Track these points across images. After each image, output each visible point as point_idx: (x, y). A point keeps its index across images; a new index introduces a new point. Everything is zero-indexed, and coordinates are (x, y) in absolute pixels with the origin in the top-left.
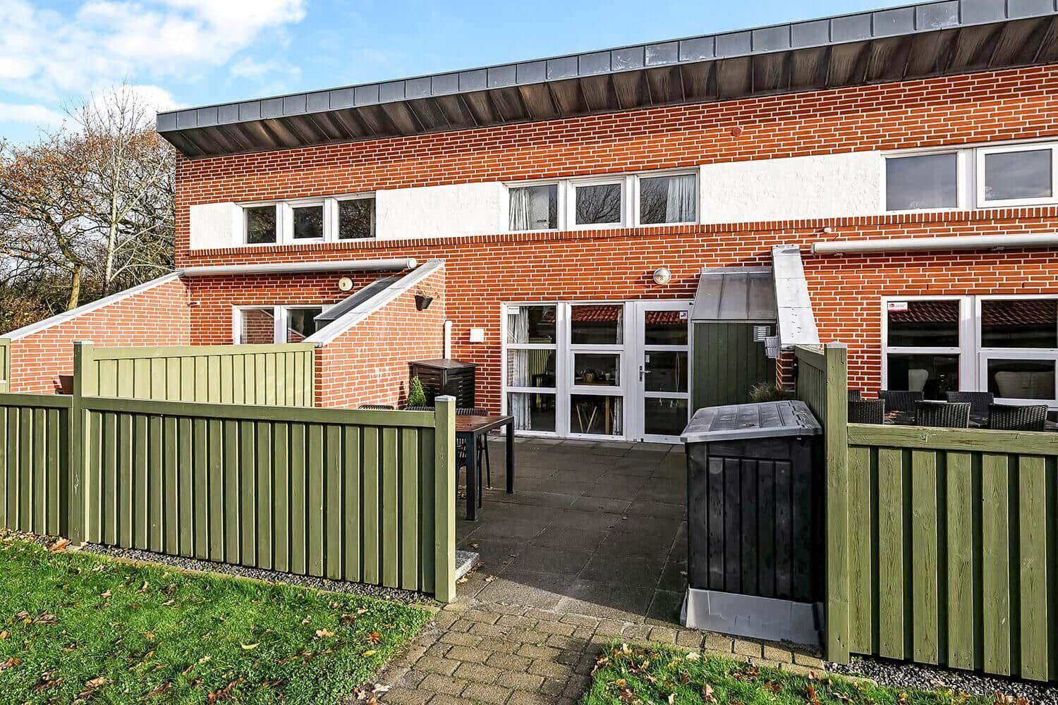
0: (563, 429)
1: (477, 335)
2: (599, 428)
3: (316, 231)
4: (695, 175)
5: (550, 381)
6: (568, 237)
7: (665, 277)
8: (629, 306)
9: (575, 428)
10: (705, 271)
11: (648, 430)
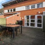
0: (30, 26)
1: (23, 18)
2: (33, 26)
3: (12, 11)
4: (42, 3)
5: (29, 22)
6: (30, 10)
7: (39, 12)
8: (36, 15)
9: (31, 26)
10: (44, 12)
11: (38, 26)
